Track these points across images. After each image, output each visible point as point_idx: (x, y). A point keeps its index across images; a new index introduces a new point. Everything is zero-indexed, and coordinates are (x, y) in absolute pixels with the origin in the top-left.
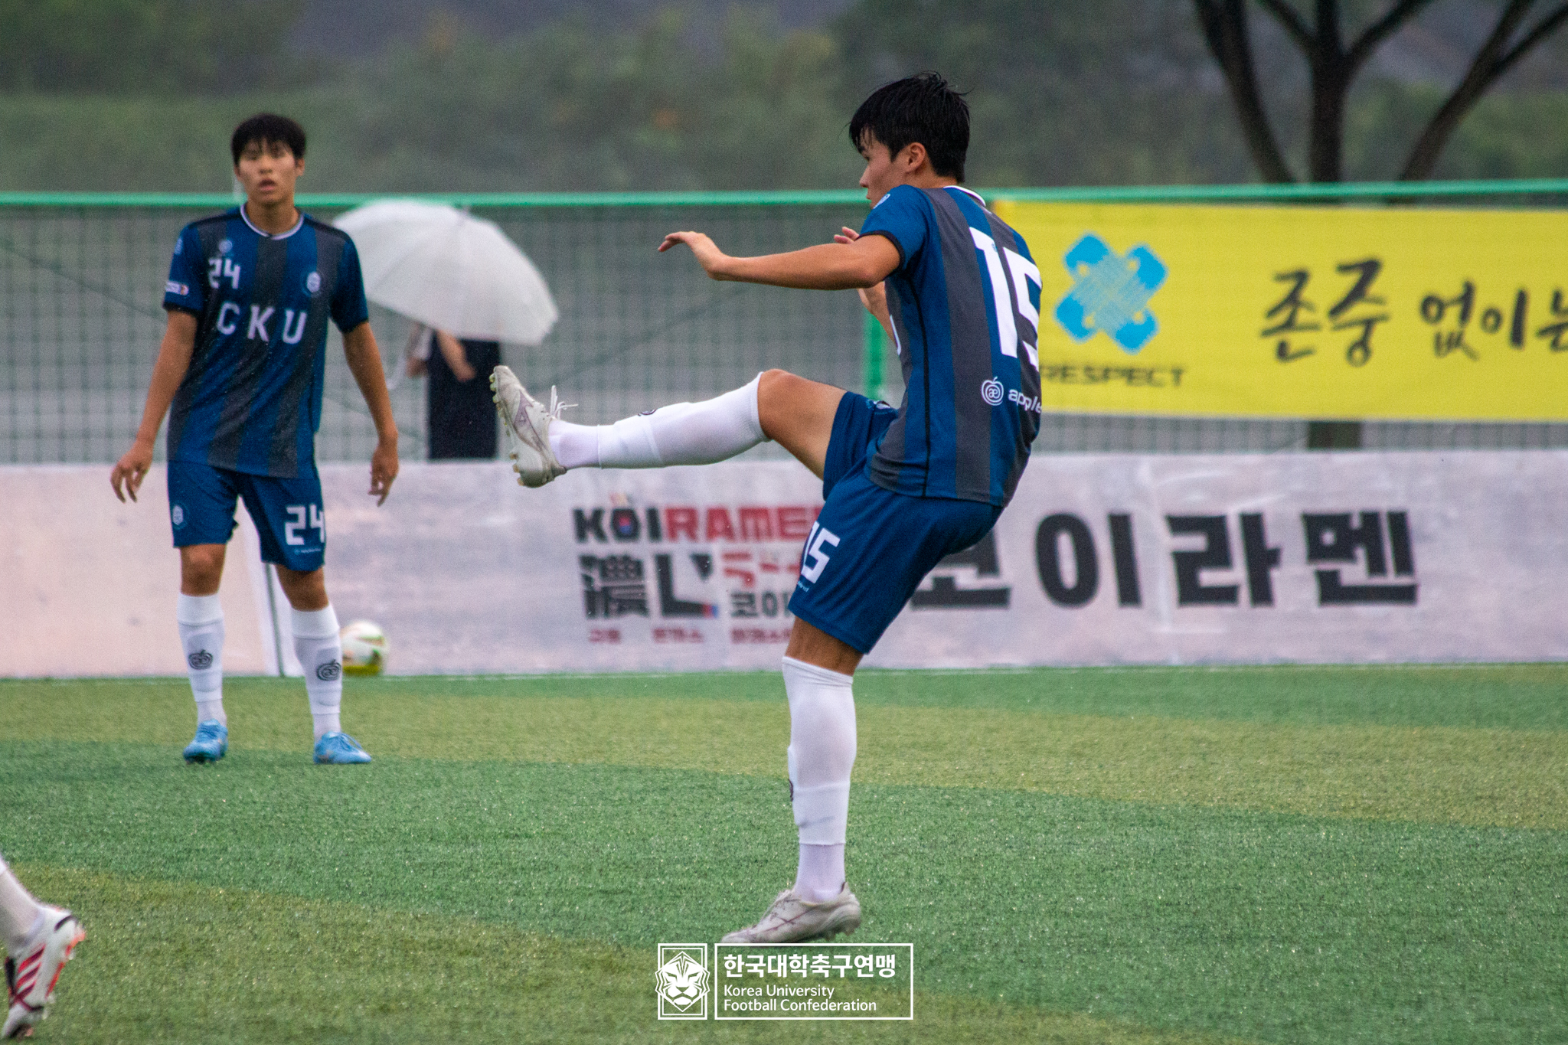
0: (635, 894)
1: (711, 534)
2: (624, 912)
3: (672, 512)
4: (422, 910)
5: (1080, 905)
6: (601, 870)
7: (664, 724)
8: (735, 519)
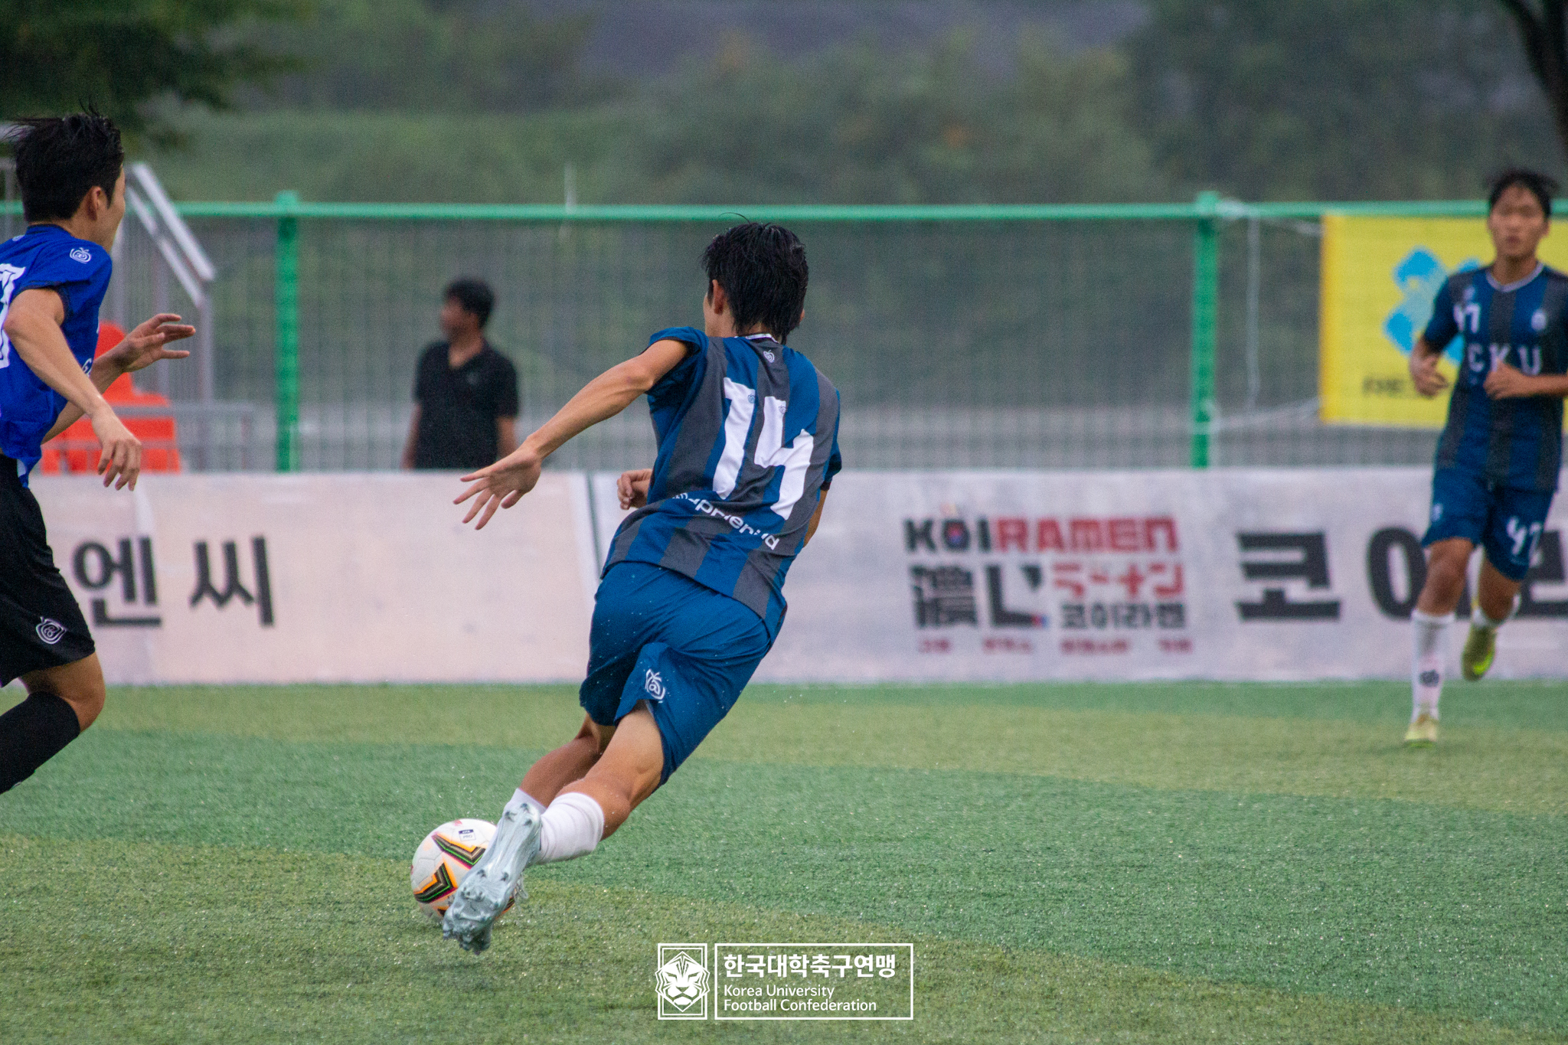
0: (1018, 897)
1: (1042, 544)
2: (1009, 914)
3: (1003, 524)
4: (807, 911)
5: (1467, 912)
6: (979, 874)
7: (1010, 732)
8: (1065, 531)
